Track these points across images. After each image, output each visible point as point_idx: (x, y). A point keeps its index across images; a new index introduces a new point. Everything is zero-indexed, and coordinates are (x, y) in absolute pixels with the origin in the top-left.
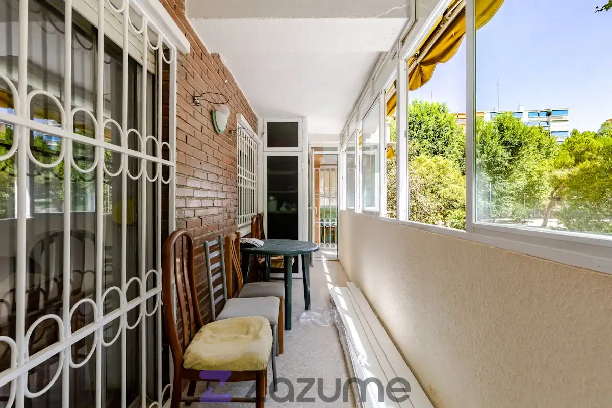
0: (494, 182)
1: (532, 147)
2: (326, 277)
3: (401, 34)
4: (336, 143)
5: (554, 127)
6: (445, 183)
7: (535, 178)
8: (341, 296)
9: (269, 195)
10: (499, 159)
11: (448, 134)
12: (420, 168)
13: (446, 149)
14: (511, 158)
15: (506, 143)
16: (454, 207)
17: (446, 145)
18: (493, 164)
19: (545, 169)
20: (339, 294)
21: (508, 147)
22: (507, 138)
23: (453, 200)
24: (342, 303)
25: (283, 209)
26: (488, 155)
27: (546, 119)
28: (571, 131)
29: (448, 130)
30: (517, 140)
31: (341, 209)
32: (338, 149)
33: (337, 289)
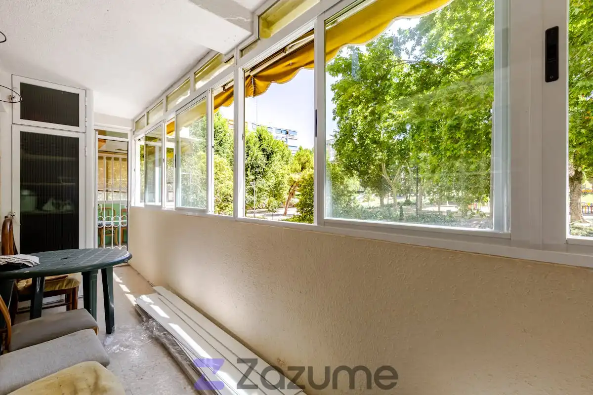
0: (256, 180)
1: (279, 156)
2: (120, 287)
3: (240, 43)
4: (127, 129)
5: (290, 142)
6: (221, 179)
7: (280, 179)
8: (154, 304)
9: (23, 187)
10: (259, 162)
11: (222, 135)
12: (199, 164)
13: (220, 149)
14: (267, 162)
15: (264, 150)
16: (228, 201)
17: (221, 145)
18: (255, 166)
19: (285, 172)
20: (151, 304)
21: (265, 153)
22: (264, 146)
23: (227, 194)
24: (159, 312)
25: (49, 207)
26: (252, 158)
27: (285, 136)
28: (299, 147)
29: (222, 132)
30: (271, 149)
31: (133, 205)
32: (129, 136)
33: (146, 299)
